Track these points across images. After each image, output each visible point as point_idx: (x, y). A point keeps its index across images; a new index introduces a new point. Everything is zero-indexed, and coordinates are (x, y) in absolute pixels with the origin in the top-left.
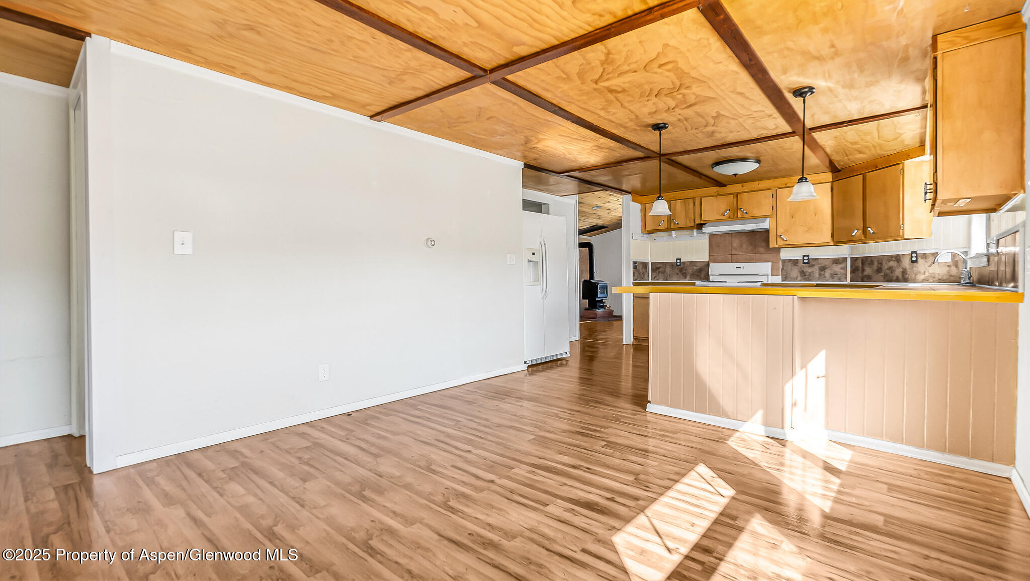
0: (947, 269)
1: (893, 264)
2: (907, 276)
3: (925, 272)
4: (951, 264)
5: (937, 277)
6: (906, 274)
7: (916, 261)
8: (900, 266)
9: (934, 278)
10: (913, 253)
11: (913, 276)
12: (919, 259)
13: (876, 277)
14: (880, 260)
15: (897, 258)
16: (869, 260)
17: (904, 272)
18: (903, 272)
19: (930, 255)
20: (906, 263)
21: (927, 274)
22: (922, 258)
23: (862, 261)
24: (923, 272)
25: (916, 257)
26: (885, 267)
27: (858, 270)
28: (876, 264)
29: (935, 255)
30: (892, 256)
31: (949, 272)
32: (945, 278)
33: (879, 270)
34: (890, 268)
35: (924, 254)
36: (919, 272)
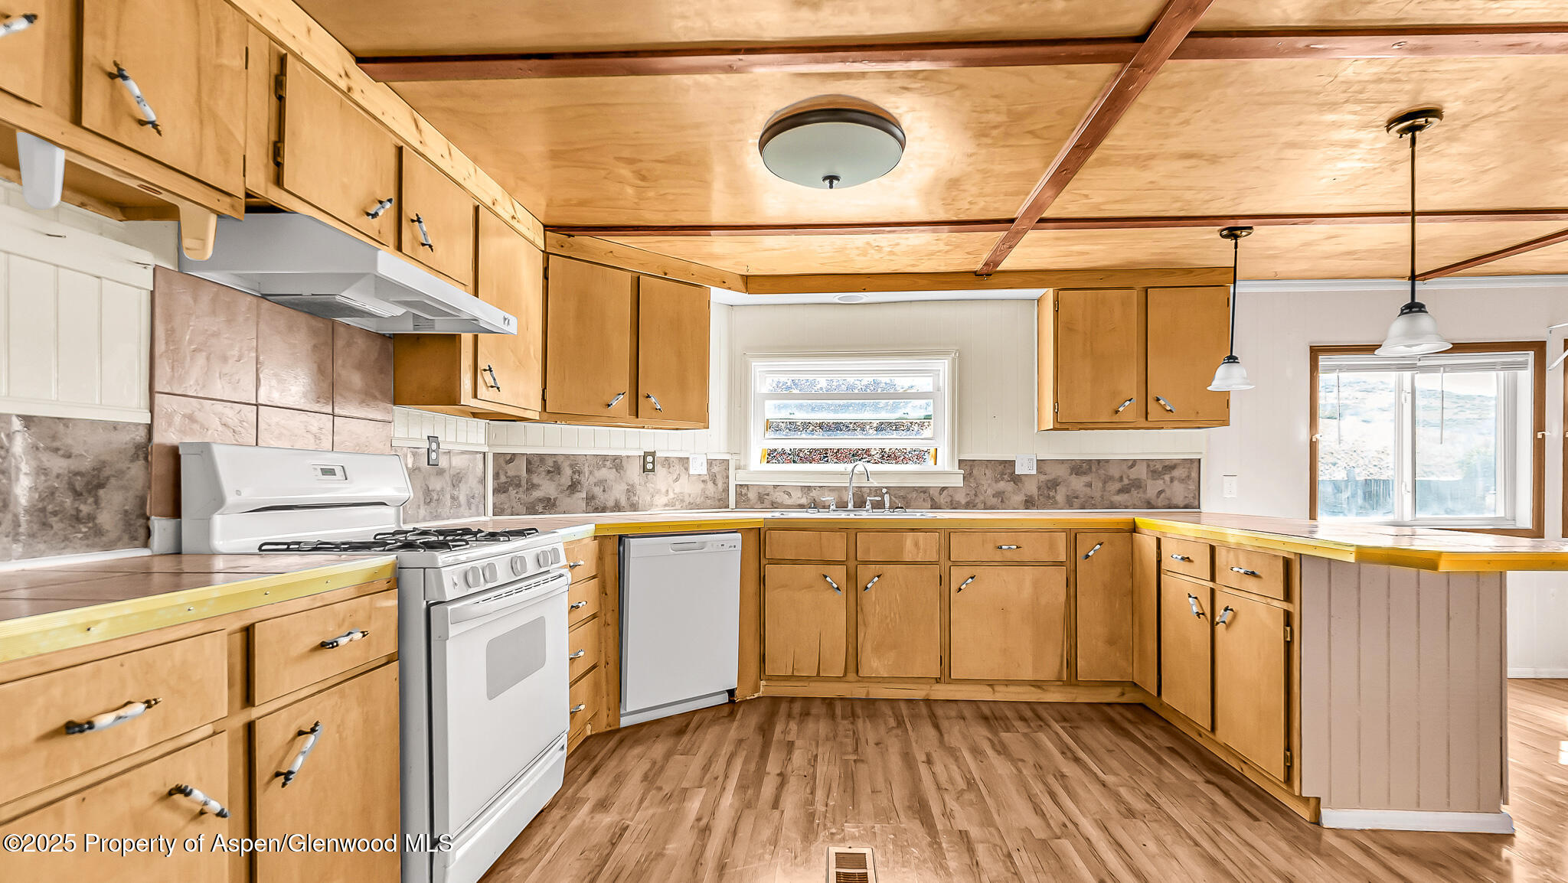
0: (702, 485)
1: (604, 473)
2: (637, 498)
3: (667, 491)
4: (707, 478)
5: (687, 500)
6: (635, 495)
7: (653, 470)
8: (621, 478)
9: (682, 501)
10: (646, 454)
11: (648, 498)
12: (658, 467)
13: (565, 501)
14: (574, 461)
15: (618, 463)
16: (550, 462)
17: (631, 490)
18: (628, 491)
19: (677, 461)
20: (634, 472)
21: (671, 495)
22: (663, 466)
23: (529, 462)
24: (664, 490)
25: (653, 463)
26: (587, 480)
27: (519, 486)
28: (567, 472)
29: (684, 461)
30: (605, 458)
31: (704, 491)
32: (698, 501)
33: (574, 487)
34: (601, 483)
35: (667, 459)
36: (658, 492)
